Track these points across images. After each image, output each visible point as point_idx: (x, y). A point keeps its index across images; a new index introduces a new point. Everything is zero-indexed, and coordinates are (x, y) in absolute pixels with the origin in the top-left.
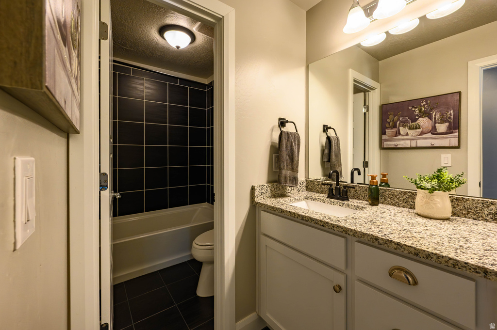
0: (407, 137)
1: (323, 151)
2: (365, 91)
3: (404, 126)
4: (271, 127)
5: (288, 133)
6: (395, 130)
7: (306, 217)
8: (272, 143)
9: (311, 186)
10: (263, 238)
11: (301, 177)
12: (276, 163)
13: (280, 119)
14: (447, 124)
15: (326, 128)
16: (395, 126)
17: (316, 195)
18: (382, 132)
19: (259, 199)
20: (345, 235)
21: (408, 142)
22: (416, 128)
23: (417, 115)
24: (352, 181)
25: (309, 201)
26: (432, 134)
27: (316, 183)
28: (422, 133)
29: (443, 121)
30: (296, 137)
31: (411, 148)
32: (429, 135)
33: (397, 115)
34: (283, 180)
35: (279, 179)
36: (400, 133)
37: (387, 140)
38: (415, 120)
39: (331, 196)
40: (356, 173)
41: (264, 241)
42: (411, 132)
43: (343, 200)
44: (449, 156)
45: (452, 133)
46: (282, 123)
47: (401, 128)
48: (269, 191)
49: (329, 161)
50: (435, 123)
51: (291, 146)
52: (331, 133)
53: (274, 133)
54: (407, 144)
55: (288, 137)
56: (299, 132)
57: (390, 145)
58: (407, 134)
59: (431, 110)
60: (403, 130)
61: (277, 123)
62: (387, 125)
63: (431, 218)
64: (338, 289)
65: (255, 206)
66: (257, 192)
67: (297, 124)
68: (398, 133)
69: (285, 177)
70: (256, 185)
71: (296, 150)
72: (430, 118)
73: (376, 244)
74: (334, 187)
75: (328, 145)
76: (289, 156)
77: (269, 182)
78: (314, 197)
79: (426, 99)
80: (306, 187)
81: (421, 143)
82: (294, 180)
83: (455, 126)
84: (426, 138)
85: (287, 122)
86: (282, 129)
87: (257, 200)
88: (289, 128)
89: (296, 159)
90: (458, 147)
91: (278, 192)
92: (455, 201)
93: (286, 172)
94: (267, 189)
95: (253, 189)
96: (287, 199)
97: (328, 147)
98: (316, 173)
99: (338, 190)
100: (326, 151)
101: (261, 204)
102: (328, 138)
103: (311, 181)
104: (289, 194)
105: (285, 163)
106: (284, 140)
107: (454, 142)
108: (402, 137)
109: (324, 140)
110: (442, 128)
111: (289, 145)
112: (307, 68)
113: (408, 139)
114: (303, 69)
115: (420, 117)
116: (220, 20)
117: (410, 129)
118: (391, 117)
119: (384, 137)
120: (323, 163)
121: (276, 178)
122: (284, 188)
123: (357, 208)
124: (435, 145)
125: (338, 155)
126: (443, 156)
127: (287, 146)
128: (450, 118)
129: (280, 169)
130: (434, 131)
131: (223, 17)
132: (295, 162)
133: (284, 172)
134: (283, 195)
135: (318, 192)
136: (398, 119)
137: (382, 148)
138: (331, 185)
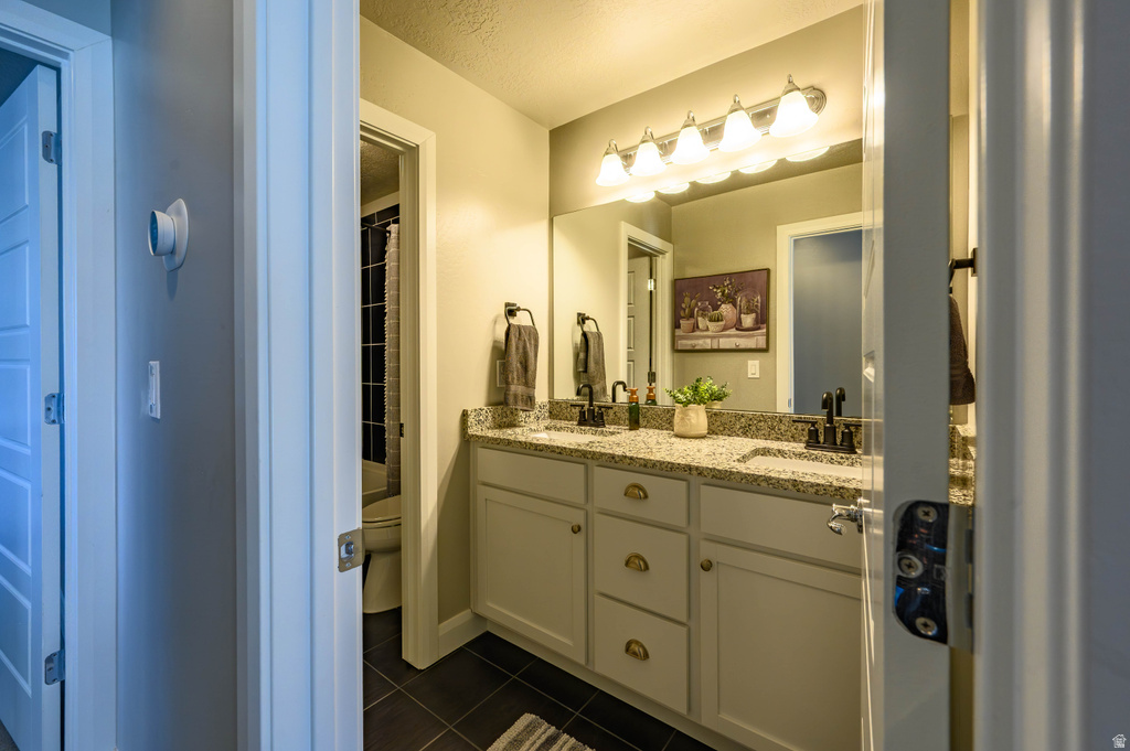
0: (708, 334)
1: (577, 356)
2: (651, 256)
3: (703, 316)
4: (492, 317)
5: (519, 327)
6: (692, 321)
7: (540, 445)
8: (495, 342)
9: (556, 411)
10: (481, 489)
11: (541, 396)
12: (501, 373)
13: (507, 305)
14: (754, 315)
15: (582, 319)
16: (691, 316)
17: (563, 424)
18: (676, 325)
19: (473, 430)
20: (582, 460)
21: (709, 341)
22: (718, 320)
23: (720, 300)
24: (614, 400)
25: (553, 432)
26: (737, 329)
27: (563, 405)
28: (725, 329)
29: (750, 311)
30: (532, 333)
31: (713, 351)
32: (733, 331)
33: (695, 298)
34: (511, 400)
35: (506, 399)
36: (698, 327)
37: (682, 338)
38: (716, 308)
39: (582, 422)
40: (620, 388)
41: (482, 493)
42: (713, 326)
43: (598, 426)
44: (757, 362)
45: (759, 329)
46: (511, 311)
47: (700, 319)
48: (490, 418)
49: (586, 371)
50: (740, 313)
51: (525, 347)
52: (590, 327)
53: (497, 326)
54: (708, 344)
55: (520, 334)
56: (537, 327)
57: (686, 345)
58: (707, 329)
59: (736, 293)
60: (702, 322)
61: (502, 310)
62: (682, 315)
63: (685, 437)
64: (576, 530)
65: (467, 441)
66: (471, 420)
67: (535, 313)
68: (696, 327)
69: (516, 396)
70: (469, 409)
71: (531, 354)
72: (735, 306)
73: (612, 464)
74: (586, 408)
75: (583, 345)
76: (521, 363)
77: (489, 404)
78: (558, 426)
79: (730, 275)
80: (550, 412)
81: (725, 343)
82: (530, 400)
83: (763, 319)
84: (729, 336)
85: (519, 309)
86: (511, 321)
87: (471, 431)
88: (521, 319)
89: (531, 367)
90: (766, 350)
91: (505, 419)
92: (713, 417)
93: (517, 388)
94: (488, 415)
95: (465, 414)
96: (518, 430)
97: (583, 349)
98: (566, 390)
99: (592, 412)
100: (582, 356)
101: (477, 436)
102: (584, 335)
103: (557, 403)
104: (523, 423)
105: (515, 373)
106: (513, 338)
107: (762, 344)
108: (702, 334)
109: (578, 338)
110: (748, 320)
111: (521, 347)
112: (551, 221)
113: (708, 337)
114: (545, 223)
115: (723, 303)
116: (413, 151)
117: (711, 320)
118: (687, 300)
119: (678, 332)
120: (577, 376)
121: (502, 399)
122: (514, 413)
123: (612, 433)
124: (741, 347)
125: (600, 363)
126: (750, 362)
127: (517, 348)
128: (757, 306)
129: (507, 383)
130: (738, 326)
131: (418, 146)
132: (530, 372)
133: (513, 388)
134: (512, 425)
135: (566, 419)
136: (697, 304)
137: (675, 350)
138: (583, 406)
